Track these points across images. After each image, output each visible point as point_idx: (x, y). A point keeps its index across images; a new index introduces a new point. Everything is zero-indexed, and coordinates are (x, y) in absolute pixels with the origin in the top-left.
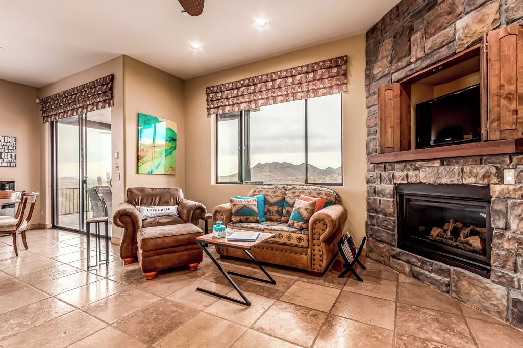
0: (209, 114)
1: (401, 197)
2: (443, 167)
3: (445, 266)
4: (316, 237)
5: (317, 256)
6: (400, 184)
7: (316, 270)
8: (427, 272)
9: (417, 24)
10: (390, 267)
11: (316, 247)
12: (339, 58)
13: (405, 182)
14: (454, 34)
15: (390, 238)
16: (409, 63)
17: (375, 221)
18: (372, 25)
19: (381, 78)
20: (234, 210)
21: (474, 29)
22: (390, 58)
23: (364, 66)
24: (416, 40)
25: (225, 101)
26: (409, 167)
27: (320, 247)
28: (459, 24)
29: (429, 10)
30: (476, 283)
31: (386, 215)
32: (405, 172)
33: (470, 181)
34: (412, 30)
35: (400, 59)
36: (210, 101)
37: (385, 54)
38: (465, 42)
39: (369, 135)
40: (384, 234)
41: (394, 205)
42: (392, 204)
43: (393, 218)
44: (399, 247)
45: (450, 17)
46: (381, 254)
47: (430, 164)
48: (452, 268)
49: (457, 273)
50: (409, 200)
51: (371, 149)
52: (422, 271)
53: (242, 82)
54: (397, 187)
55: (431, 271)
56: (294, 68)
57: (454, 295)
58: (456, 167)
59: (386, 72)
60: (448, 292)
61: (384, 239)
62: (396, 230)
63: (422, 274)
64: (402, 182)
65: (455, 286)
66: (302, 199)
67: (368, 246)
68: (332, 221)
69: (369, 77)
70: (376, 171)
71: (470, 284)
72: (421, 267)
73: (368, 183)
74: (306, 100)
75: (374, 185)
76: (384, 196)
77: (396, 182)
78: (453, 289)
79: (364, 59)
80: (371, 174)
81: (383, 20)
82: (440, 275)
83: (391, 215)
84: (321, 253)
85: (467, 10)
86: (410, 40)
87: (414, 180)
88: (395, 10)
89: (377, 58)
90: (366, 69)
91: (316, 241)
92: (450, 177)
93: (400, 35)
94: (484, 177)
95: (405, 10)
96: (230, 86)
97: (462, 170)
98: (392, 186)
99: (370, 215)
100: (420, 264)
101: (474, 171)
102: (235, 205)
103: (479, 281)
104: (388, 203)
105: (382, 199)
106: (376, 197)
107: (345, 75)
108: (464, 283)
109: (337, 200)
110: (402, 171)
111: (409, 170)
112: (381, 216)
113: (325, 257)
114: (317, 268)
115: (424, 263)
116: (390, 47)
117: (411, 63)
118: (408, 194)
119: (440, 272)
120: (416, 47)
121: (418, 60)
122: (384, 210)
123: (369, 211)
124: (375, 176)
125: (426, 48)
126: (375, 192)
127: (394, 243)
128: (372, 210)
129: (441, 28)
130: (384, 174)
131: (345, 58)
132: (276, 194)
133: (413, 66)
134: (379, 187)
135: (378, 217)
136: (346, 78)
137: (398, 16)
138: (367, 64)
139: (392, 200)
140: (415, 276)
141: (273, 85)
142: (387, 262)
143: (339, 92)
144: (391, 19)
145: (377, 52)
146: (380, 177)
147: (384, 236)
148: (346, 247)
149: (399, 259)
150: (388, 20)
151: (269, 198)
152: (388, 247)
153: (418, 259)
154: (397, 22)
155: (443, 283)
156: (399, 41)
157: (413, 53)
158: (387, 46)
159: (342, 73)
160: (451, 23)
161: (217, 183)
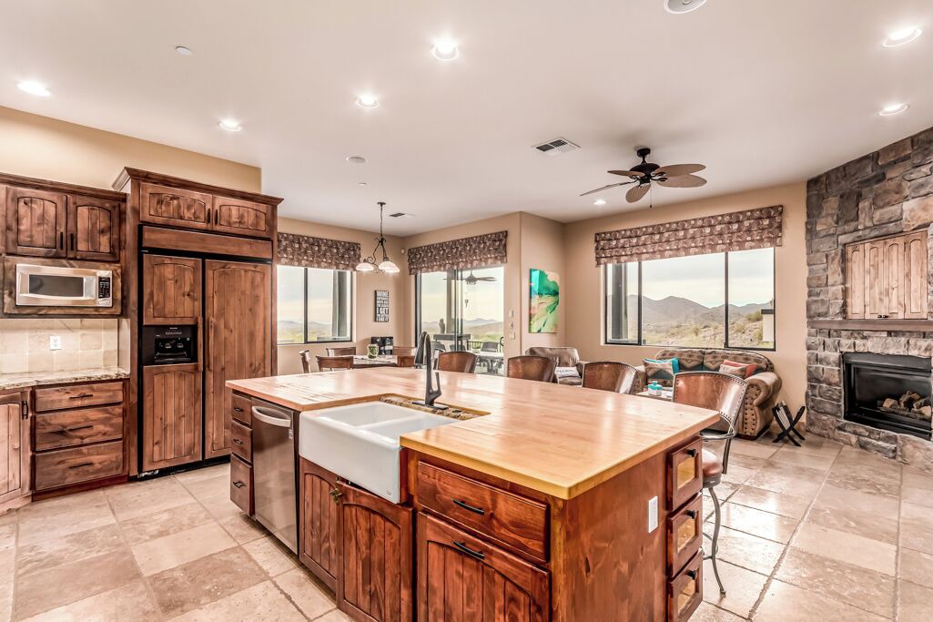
0: (599, 264)
1: (848, 366)
2: (890, 338)
3: (892, 433)
4: (747, 401)
5: (749, 421)
6: (847, 353)
7: (748, 434)
8: (874, 441)
9: (865, 191)
10: (835, 439)
11: (747, 412)
12: (772, 208)
13: (852, 351)
14: (901, 214)
15: (835, 410)
16: (856, 230)
17: (817, 391)
18: (815, 175)
19: (824, 236)
20: (650, 373)
21: (919, 214)
22: (835, 217)
23: (804, 219)
24: (864, 208)
25: (621, 250)
26: (856, 335)
27: (753, 412)
28: (907, 205)
29: (879, 181)
30: (919, 445)
31: (830, 384)
32: (852, 340)
33: (914, 353)
34: (860, 196)
35: (846, 222)
36: (599, 250)
37: (830, 212)
38: (912, 223)
39: (809, 296)
40: (828, 406)
41: (839, 374)
42: (837, 373)
43: (838, 388)
44: (845, 418)
45: (897, 196)
46: (824, 427)
47: (878, 334)
48: (898, 435)
49: (903, 439)
50: (857, 370)
51: (812, 313)
52: (869, 440)
53: (644, 229)
54: (844, 356)
55: (879, 439)
56: (712, 217)
57: (900, 459)
58: (903, 339)
59: (831, 232)
60: (894, 458)
61: (827, 410)
62: (842, 400)
63: (868, 443)
64: (849, 351)
65: (901, 451)
66: (727, 364)
67: (808, 418)
68: (767, 386)
69: (811, 232)
70: (819, 337)
71: (915, 447)
72: (869, 437)
73: (808, 349)
74: (727, 254)
75: (816, 352)
76: (828, 364)
77: (842, 350)
78: (899, 453)
79: (804, 210)
80: (813, 339)
81: (828, 174)
82: (887, 442)
83: (837, 384)
84: (754, 417)
85: (913, 195)
86: (858, 205)
87: (861, 349)
88: (841, 169)
89: (820, 213)
90: (806, 223)
91: (748, 406)
92: (897, 348)
93: (848, 198)
94: (926, 350)
95: (852, 173)
96: (628, 233)
97: (908, 342)
98: (837, 355)
99: (812, 386)
100: (867, 434)
101: (918, 344)
102: (650, 368)
103: (922, 443)
104: (833, 372)
105: (826, 367)
106: (819, 365)
107: (780, 227)
108: (909, 446)
109: (769, 367)
110: (849, 338)
111: (856, 338)
112: (824, 385)
113: (758, 421)
114: (749, 432)
115: (871, 432)
116: (836, 206)
117: (859, 230)
118: (856, 363)
119: (887, 439)
120: (864, 215)
121: (865, 228)
122: (828, 379)
123: (809, 380)
124: (817, 342)
125: (875, 220)
126: (817, 360)
127: (839, 414)
128: (813, 379)
129: (889, 204)
130: (828, 341)
131: (780, 209)
132: (693, 358)
133: (861, 233)
134: (821, 354)
135: (821, 387)
136: (781, 230)
137: (845, 176)
138: (808, 216)
139: (838, 368)
140: (863, 446)
141: (685, 234)
142: (831, 434)
143: (771, 246)
144: (837, 178)
145: (820, 208)
146: (824, 344)
147: (828, 407)
148: (782, 414)
149: (844, 431)
150: (833, 177)
151: (684, 362)
152: (833, 419)
153: (866, 429)
154: (843, 182)
155: (890, 450)
156: (846, 204)
157: (861, 220)
158: (832, 204)
159: (776, 225)
160: (898, 202)
161: (606, 343)
